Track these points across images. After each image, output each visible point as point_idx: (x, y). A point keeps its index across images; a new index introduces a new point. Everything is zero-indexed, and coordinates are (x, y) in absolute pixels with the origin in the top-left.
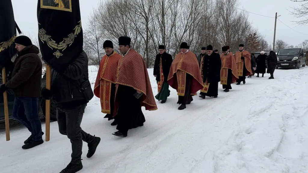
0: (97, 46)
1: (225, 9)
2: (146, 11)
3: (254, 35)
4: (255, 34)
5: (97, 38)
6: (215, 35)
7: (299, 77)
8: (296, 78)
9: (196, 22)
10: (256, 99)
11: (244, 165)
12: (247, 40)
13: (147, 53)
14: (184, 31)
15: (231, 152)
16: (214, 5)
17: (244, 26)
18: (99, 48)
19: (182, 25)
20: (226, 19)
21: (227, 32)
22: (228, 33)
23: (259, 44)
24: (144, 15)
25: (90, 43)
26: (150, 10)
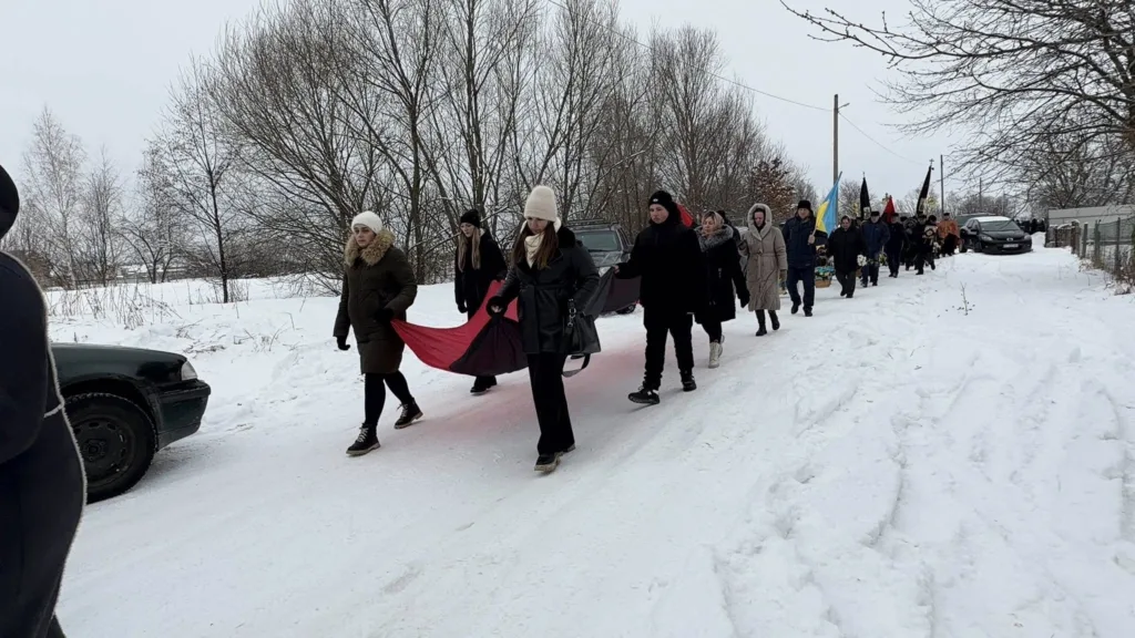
0: (211, 203)
1: (679, 79)
2: (409, 73)
3: (777, 166)
4: (777, 162)
5: (210, 172)
6: (651, 165)
7: (918, 300)
8: (910, 301)
9: (588, 119)
10: (809, 372)
11: (809, 579)
12: (753, 181)
13: (417, 230)
14: (546, 148)
15: (764, 544)
16: (646, 63)
17: (742, 136)
18: (219, 213)
19: (539, 128)
20: (683, 109)
21: (691, 154)
22: (694, 158)
23: (791, 194)
24: (399, 87)
25: (181, 191)
26: (421, 71)
